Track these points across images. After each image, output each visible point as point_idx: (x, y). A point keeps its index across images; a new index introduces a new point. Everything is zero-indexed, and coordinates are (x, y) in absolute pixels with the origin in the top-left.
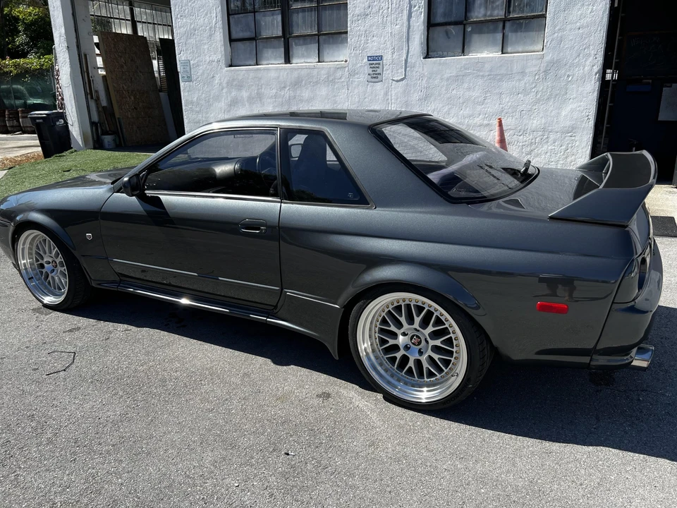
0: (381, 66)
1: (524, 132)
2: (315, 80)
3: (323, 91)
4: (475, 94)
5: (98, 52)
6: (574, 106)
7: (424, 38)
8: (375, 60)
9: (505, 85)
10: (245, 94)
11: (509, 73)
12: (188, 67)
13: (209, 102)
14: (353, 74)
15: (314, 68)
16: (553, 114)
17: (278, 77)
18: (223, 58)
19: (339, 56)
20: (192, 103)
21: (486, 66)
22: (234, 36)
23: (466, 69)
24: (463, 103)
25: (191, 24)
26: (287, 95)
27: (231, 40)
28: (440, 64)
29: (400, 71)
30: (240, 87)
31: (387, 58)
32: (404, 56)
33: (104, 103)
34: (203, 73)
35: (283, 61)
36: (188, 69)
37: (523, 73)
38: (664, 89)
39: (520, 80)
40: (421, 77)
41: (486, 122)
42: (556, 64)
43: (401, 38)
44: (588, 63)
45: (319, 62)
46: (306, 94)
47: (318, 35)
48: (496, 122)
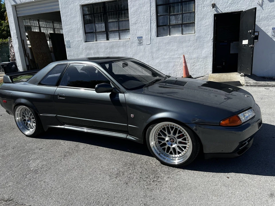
0: (142, 40)
1: (191, 59)
2: (118, 46)
3: (122, 49)
4: (175, 47)
5: (27, 39)
6: (206, 50)
7: (156, 30)
8: (140, 38)
9: (184, 44)
10: (92, 52)
11: (185, 40)
12: (69, 43)
14: (132, 43)
15: (118, 41)
16: (200, 53)
17: (105, 45)
18: (83, 39)
19: (127, 37)
20: (71, 56)
21: (178, 38)
22: (87, 32)
23: (171, 40)
24: (171, 51)
25: (70, 28)
26: (108, 51)
27: (86, 33)
28: (162, 39)
29: (149, 41)
30: (90, 49)
31: (144, 37)
32: (150, 37)
33: (31, 58)
34: (75, 45)
35: (106, 40)
36: (69, 44)
37: (189, 40)
38: (231, 44)
39: (189, 43)
40: (156, 43)
41: (179, 57)
42: (199, 37)
43: (148, 31)
44: (209, 36)
45: (119, 39)
46: (116, 50)
47: (119, 30)
48: (183, 56)
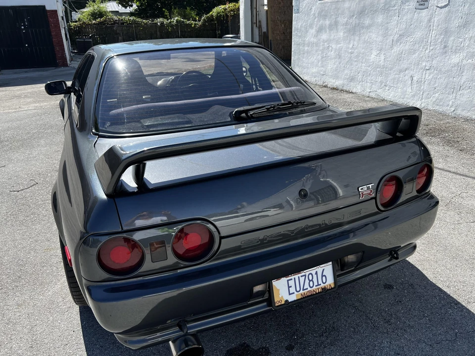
2: (375, 9)
3: (379, 19)
10: (327, 22)
12: (298, 2)
13: (306, 29)
14: (404, 2)
20: (298, 29)
26: (354, 23)
33: (264, 30)
34: (306, 5)
40: (464, 3)
46: (367, 21)
